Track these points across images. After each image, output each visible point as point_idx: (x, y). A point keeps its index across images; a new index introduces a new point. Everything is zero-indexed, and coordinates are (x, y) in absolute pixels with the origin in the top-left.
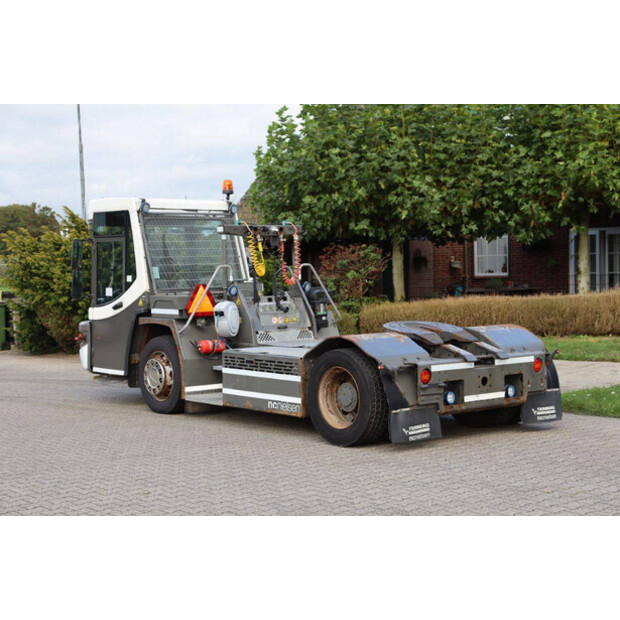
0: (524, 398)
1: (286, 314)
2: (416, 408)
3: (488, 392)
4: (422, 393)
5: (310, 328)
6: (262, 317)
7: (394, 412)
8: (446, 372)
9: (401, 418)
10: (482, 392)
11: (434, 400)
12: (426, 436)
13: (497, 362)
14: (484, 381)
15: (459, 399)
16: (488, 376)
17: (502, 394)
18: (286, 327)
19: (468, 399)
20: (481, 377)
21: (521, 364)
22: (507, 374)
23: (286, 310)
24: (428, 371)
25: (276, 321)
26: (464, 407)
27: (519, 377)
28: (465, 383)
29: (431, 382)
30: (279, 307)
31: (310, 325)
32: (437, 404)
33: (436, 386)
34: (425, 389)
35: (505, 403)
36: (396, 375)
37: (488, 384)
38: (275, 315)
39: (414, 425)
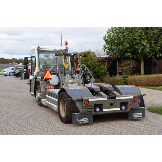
0: (129, 110)
1: (74, 79)
2: (83, 113)
3: (113, 108)
4: (84, 108)
5: (82, 84)
6: (66, 80)
7: (74, 114)
8: (95, 101)
9: (77, 116)
10: (110, 108)
11: (90, 110)
12: (87, 122)
13: (117, 98)
14: (112, 104)
15: (101, 110)
16: (113, 103)
17: (119, 109)
18: (74, 83)
19: (104, 110)
20: (110, 103)
21: (127, 99)
22: (121, 102)
23: (74, 78)
24: (87, 100)
25: (70, 81)
26: (103, 113)
27: (127, 103)
28: (103, 105)
29: (89, 104)
30: (72, 77)
31: (82, 83)
32: (91, 112)
33: (90, 106)
34: (86, 106)
35: (120, 112)
36: (76, 101)
37: (113, 105)
38: (70, 79)
39: (82, 118)
